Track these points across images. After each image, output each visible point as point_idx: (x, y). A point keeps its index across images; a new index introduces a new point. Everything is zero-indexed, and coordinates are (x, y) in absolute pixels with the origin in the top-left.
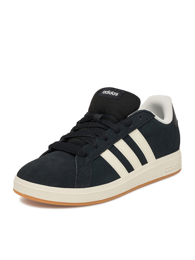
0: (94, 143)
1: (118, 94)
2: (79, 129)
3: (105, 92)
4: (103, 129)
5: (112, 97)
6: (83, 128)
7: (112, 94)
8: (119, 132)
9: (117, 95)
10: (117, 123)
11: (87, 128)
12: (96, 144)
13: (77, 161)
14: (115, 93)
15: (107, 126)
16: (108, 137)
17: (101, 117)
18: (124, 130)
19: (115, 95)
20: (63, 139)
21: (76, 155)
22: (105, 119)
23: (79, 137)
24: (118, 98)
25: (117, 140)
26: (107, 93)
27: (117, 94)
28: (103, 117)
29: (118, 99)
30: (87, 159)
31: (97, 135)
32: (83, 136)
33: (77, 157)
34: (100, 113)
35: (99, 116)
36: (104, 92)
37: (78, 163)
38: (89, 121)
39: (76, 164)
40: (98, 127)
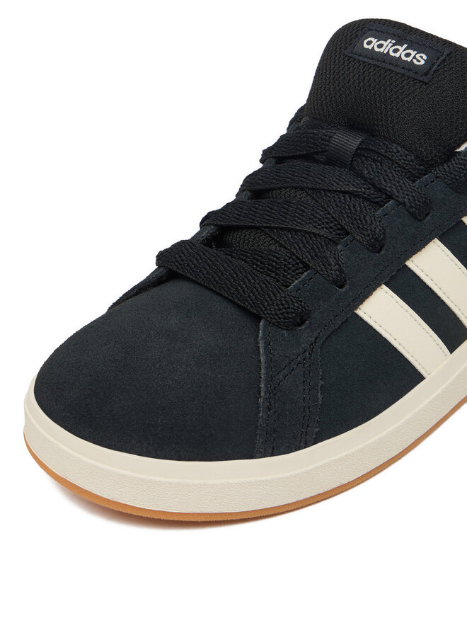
0: (330, 265)
1: (425, 57)
2: (273, 189)
3: (372, 44)
4: (364, 198)
5: (403, 71)
6: (286, 188)
7: (404, 58)
8: (427, 215)
9: (422, 62)
10: (419, 178)
11: (302, 189)
12: (341, 271)
13: (267, 344)
14: (413, 53)
15: (380, 190)
16: (384, 239)
17: (358, 149)
18: (445, 204)
19: (415, 61)
20: (211, 229)
21: (261, 318)
22: (374, 161)
23: (271, 228)
24: (426, 74)
25: (418, 245)
26: (381, 50)
27: (420, 59)
28: (363, 149)
29: (426, 79)
30: (306, 335)
31: (343, 229)
32: (290, 230)
33: (265, 327)
34: (352, 126)
35: (349, 142)
36: (369, 43)
37: (268, 352)
38: (308, 157)
39: (262, 359)
40: (345, 193)
